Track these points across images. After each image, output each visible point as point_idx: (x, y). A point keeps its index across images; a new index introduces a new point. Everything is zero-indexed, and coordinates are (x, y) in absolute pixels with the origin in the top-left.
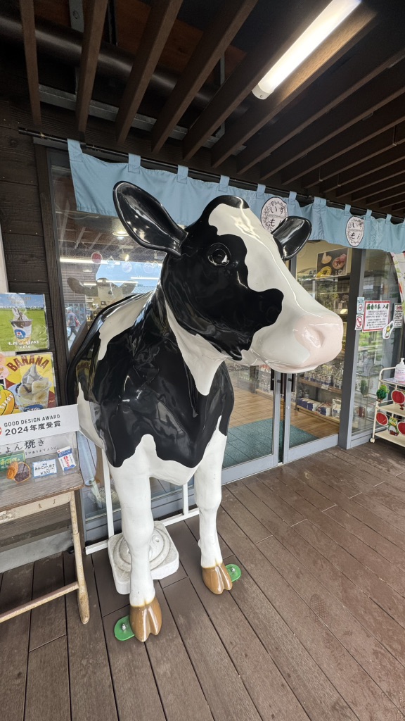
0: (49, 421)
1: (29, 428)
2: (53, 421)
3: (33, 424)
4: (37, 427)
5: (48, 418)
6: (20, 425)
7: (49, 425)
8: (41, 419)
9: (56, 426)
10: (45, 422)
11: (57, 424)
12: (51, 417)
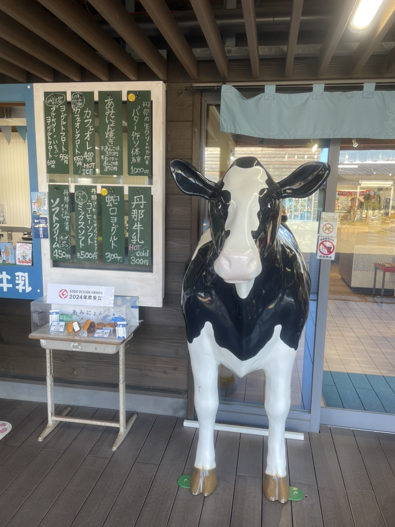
0: (95, 295)
1: (83, 297)
2: (97, 295)
3: (86, 294)
4: (88, 297)
5: (95, 293)
6: (78, 294)
7: (95, 298)
8: (91, 292)
9: (99, 299)
10: (93, 295)
11: (100, 299)
12: (97, 293)
